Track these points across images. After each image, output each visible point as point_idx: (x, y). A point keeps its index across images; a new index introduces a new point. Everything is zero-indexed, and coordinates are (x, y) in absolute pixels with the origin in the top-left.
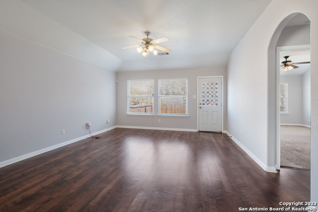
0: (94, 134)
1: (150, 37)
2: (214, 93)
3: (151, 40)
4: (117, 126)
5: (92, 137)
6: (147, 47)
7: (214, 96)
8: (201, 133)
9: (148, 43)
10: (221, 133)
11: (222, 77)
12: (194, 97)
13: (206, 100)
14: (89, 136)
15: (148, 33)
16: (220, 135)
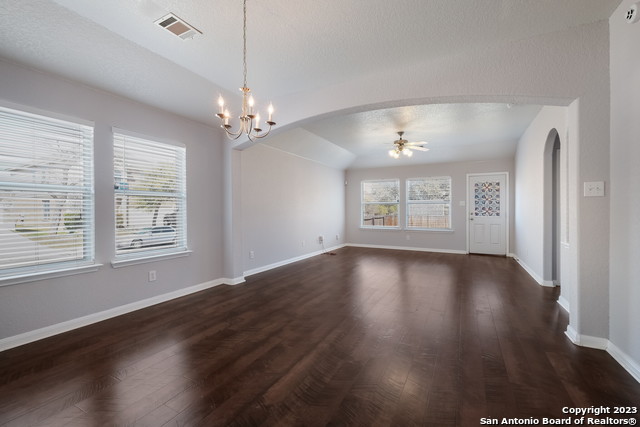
0: (328, 250)
1: (404, 137)
2: (494, 197)
3: (406, 141)
4: (347, 245)
5: (327, 253)
6: (401, 149)
7: (494, 202)
8: (472, 256)
9: (401, 144)
10: (505, 257)
11: (507, 173)
12: (462, 203)
13: (480, 209)
14: (321, 252)
15: (401, 133)
16: (503, 259)
